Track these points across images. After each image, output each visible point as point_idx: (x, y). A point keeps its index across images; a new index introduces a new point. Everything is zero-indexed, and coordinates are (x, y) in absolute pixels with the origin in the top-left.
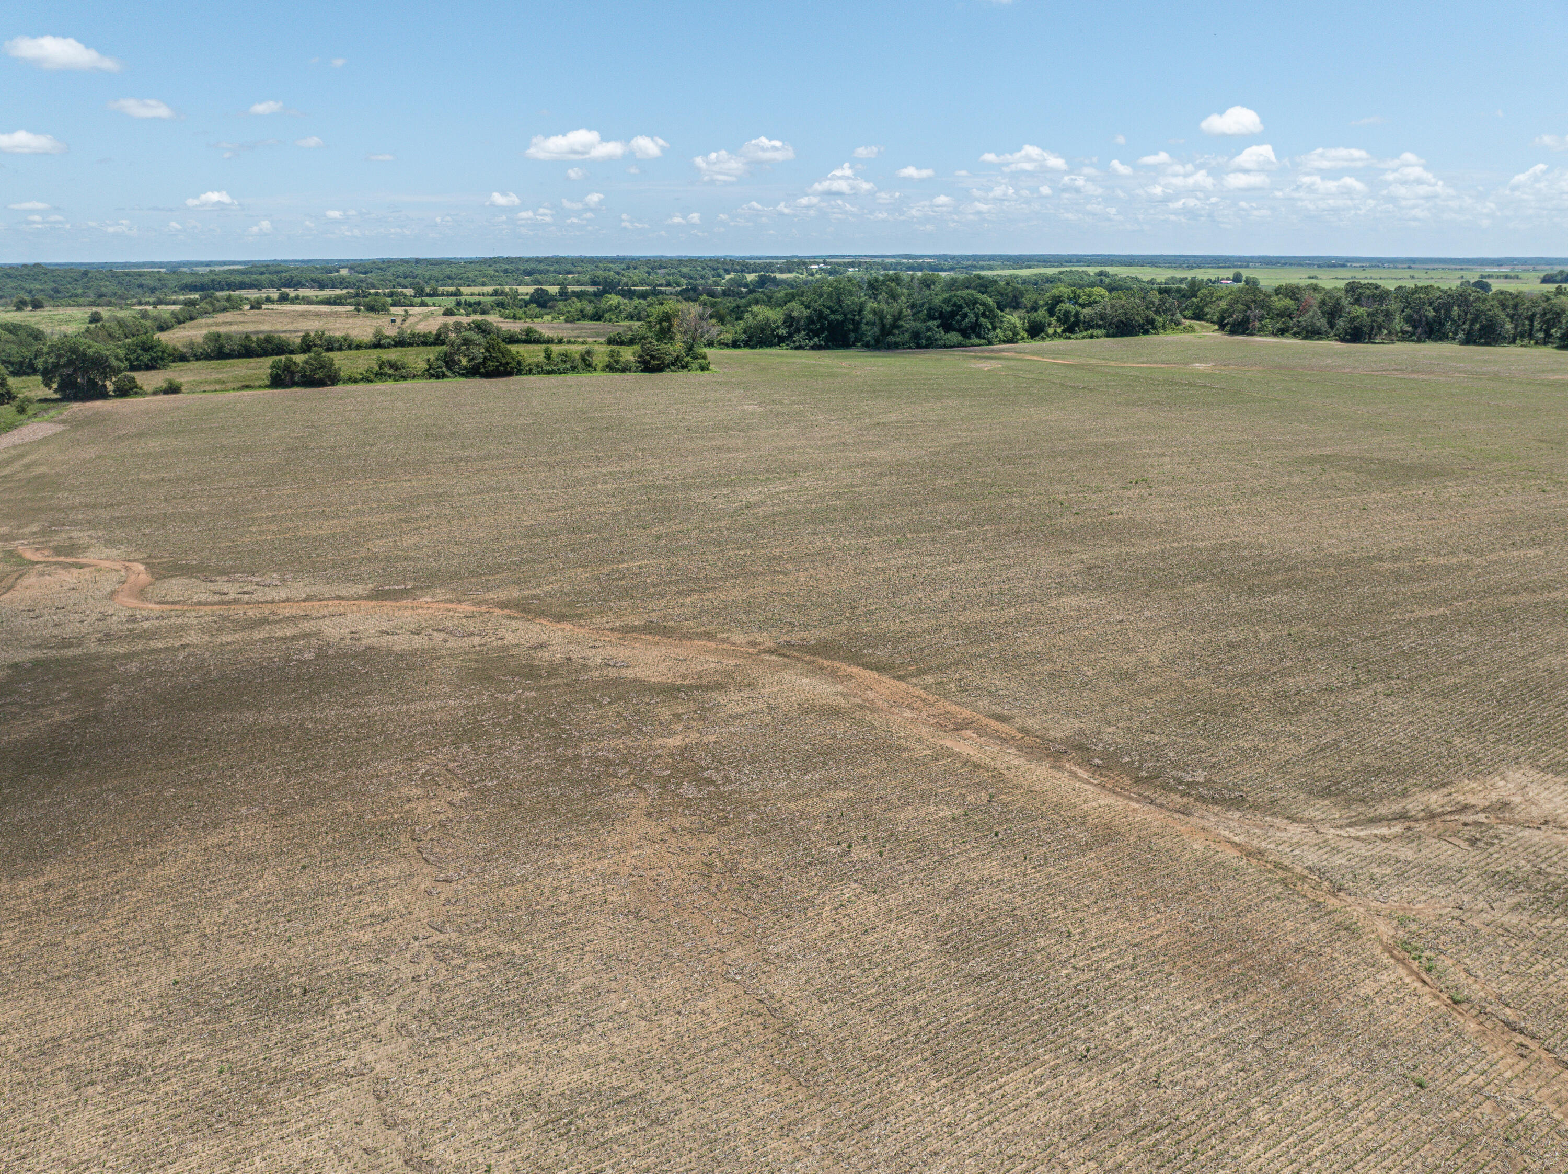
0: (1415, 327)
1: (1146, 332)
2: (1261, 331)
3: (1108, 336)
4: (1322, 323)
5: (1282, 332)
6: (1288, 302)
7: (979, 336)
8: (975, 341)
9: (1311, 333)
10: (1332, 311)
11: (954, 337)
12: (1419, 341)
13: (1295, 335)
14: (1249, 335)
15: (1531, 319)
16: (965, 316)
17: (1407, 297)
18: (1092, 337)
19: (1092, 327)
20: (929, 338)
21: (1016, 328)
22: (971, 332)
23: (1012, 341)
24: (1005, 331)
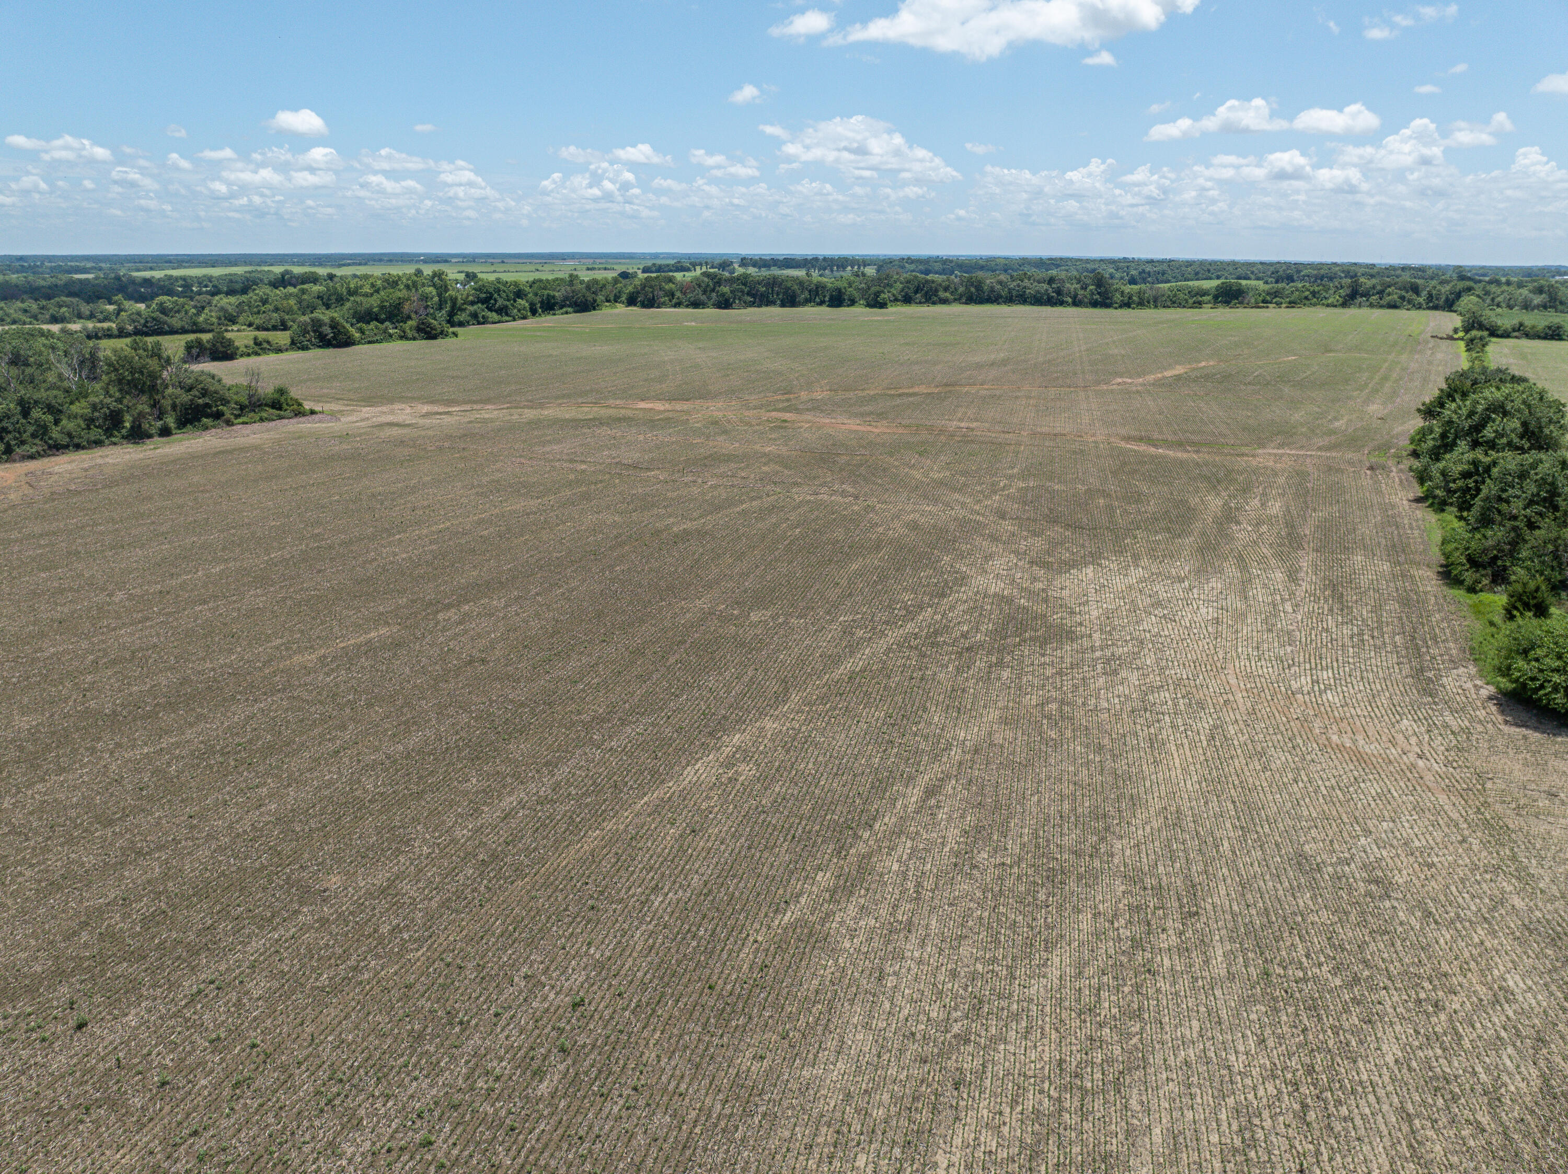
3: (576, 312)
5: (678, 305)
7: (507, 315)
8: (506, 318)
10: (707, 291)
11: (494, 316)
12: (760, 306)
13: (687, 306)
14: (658, 307)
18: (567, 313)
20: (483, 317)
21: (524, 308)
22: (503, 311)
23: (525, 318)
24: (519, 311)
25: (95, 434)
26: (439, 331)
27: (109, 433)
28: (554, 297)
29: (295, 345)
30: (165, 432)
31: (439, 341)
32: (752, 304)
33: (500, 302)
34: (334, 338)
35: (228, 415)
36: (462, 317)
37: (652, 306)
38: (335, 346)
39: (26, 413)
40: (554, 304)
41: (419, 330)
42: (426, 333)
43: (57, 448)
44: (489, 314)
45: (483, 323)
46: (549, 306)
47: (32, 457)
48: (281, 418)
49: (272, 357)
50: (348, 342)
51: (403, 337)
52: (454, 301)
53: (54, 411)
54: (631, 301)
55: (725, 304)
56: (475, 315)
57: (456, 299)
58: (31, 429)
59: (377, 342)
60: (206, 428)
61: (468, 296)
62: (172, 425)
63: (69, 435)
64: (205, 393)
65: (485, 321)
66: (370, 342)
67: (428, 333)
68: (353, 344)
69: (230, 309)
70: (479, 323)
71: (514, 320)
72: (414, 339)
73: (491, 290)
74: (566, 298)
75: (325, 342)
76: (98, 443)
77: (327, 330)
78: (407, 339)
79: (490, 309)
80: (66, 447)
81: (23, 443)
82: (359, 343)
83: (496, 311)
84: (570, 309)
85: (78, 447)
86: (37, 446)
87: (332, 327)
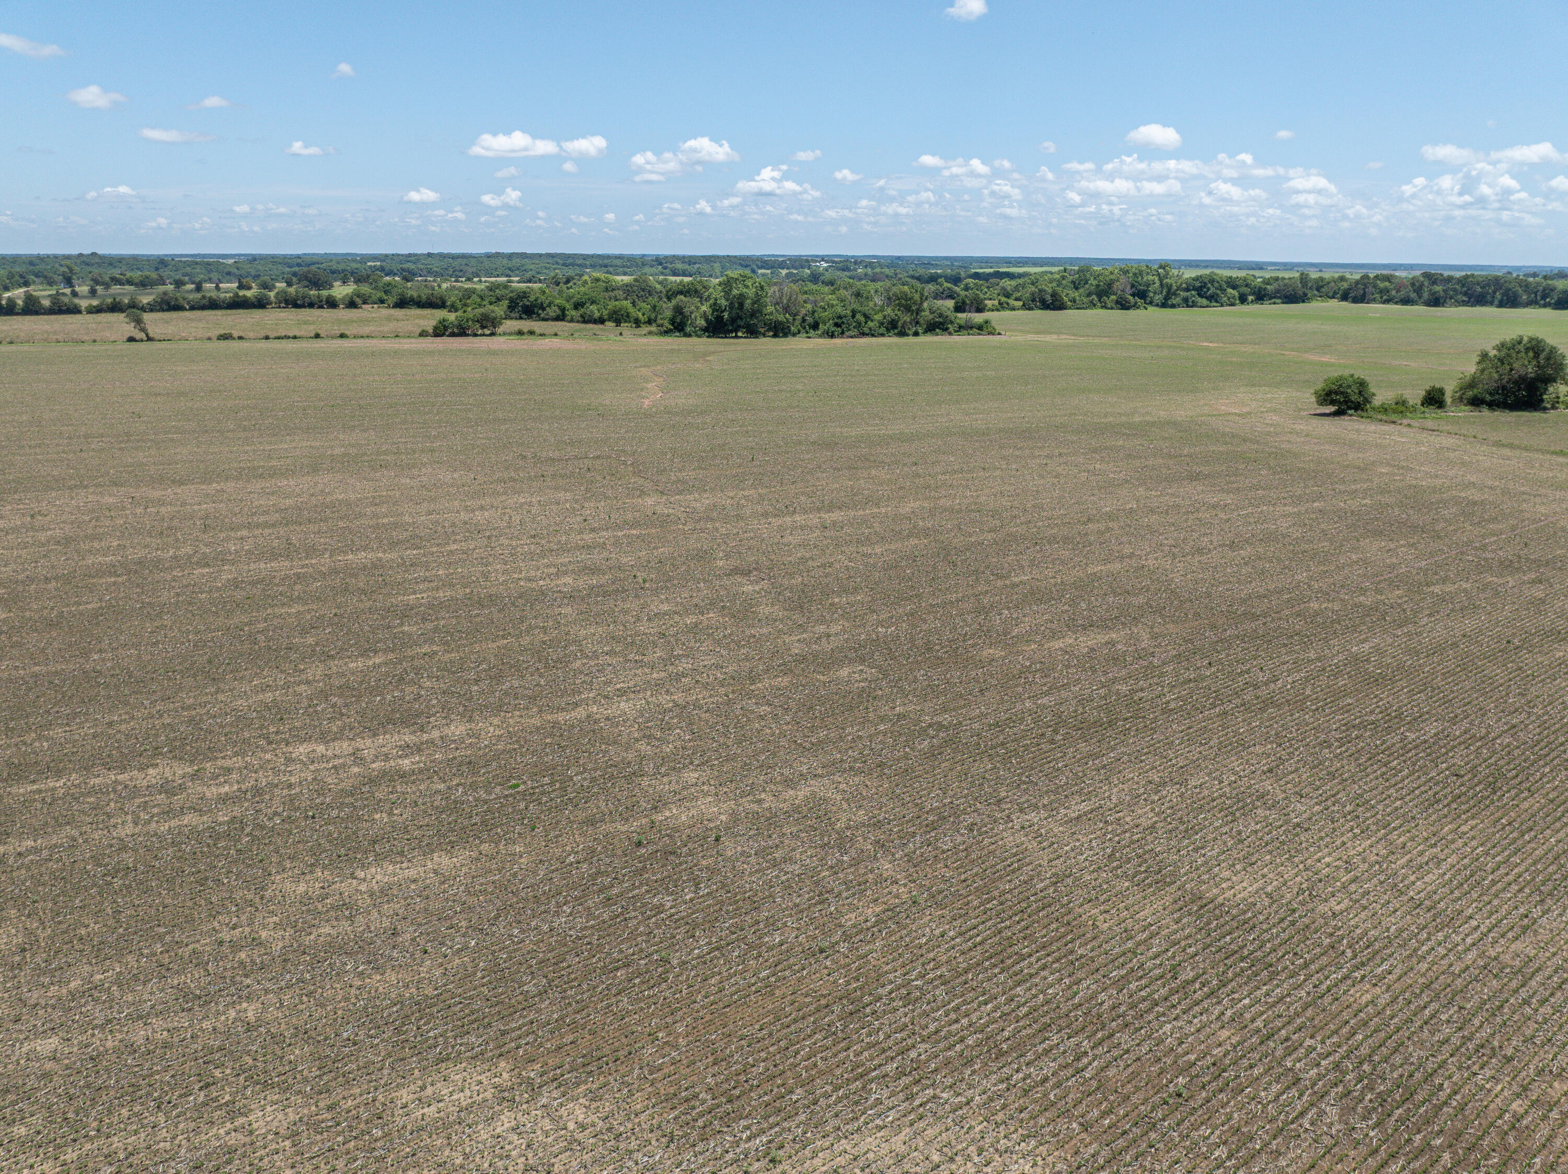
0: (1470, 298)
1: (1303, 301)
2: (1374, 301)
3: (1283, 303)
4: (1413, 295)
5: (1387, 301)
6: (1387, 284)
7: (1216, 301)
8: (1215, 304)
9: (1406, 301)
10: (1419, 290)
11: (1204, 302)
12: (1472, 306)
13: (1396, 303)
14: (1367, 303)
15: (1536, 294)
16: (1209, 289)
17: (1463, 281)
18: (1274, 303)
19: (1275, 297)
20: (1193, 302)
21: (1234, 297)
22: (1213, 298)
23: (1232, 305)
24: (1229, 299)
25: (883, 330)
26: (1132, 303)
27: (888, 330)
28: (1265, 289)
29: (1026, 307)
30: (916, 334)
31: (1131, 312)
32: (1465, 304)
33: (1212, 290)
34: (1052, 303)
35: (951, 329)
36: (1175, 300)
37: (1362, 302)
38: (1054, 309)
39: (853, 316)
40: (1264, 296)
41: (1117, 302)
42: (1121, 305)
43: (863, 334)
44: (1199, 300)
45: (1192, 307)
46: (1261, 296)
47: (852, 337)
48: (980, 334)
49: (1008, 312)
50: (1061, 307)
51: (1105, 307)
52: (1169, 287)
53: (867, 317)
54: (1344, 298)
55: (1435, 302)
56: (1186, 300)
57: (1171, 285)
58: (854, 324)
59: (1083, 308)
60: (937, 335)
61: (1181, 284)
62: (920, 331)
63: (870, 329)
64: (941, 315)
65: (1194, 305)
66: (1078, 308)
67: (1123, 305)
68: (1065, 309)
69: (1009, 288)
70: (1188, 306)
71: (1222, 306)
72: (1112, 308)
73: (1206, 280)
74: (1278, 291)
75: (1046, 306)
76: (882, 335)
77: (1048, 298)
78: (1106, 308)
79: (1200, 295)
80: (867, 335)
81: (849, 330)
82: (1070, 308)
83: (1207, 298)
84: (1278, 301)
85: (873, 335)
86: (855, 332)
87: (1052, 296)
